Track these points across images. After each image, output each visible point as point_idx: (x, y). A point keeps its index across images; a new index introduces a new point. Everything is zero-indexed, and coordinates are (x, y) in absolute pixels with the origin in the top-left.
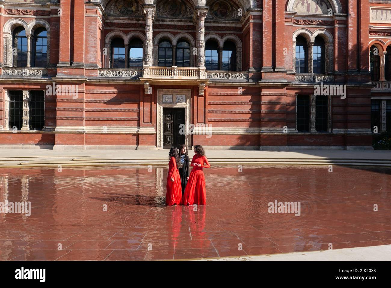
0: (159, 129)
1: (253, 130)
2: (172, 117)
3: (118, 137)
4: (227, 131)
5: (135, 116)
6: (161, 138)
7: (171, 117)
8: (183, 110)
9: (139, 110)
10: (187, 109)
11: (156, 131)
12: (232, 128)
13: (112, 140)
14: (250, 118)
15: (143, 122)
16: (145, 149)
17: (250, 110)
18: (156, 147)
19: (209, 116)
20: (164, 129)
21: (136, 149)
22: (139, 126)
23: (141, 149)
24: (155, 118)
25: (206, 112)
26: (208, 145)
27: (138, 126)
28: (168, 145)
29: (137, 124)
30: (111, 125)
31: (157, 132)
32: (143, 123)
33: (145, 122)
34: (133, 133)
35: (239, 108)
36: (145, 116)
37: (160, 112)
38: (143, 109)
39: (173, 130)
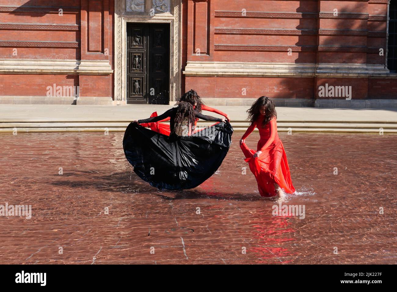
0: (118, 64)
1: (303, 68)
2: (145, 42)
3: (39, 80)
4: (251, 70)
5: (71, 38)
6: (123, 82)
7: (141, 41)
8: (166, 27)
9: (80, 27)
10: (173, 25)
11: (113, 68)
12: (261, 63)
13: (27, 85)
14: (296, 44)
15: (87, 51)
16: (92, 103)
17: (297, 28)
18: (113, 100)
19: (216, 41)
20: (127, 65)
21: (75, 103)
22: (79, 58)
23: (84, 103)
24: (111, 44)
25: (211, 33)
26: (214, 97)
27: (77, 59)
28: (136, 96)
29: (75, 55)
30: (25, 57)
31: (114, 71)
32: (87, 53)
33: (90, 50)
34: (67, 73)
35: (276, 25)
36: (90, 39)
37: (120, 32)
38: (87, 25)
39: (147, 67)
